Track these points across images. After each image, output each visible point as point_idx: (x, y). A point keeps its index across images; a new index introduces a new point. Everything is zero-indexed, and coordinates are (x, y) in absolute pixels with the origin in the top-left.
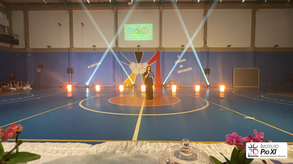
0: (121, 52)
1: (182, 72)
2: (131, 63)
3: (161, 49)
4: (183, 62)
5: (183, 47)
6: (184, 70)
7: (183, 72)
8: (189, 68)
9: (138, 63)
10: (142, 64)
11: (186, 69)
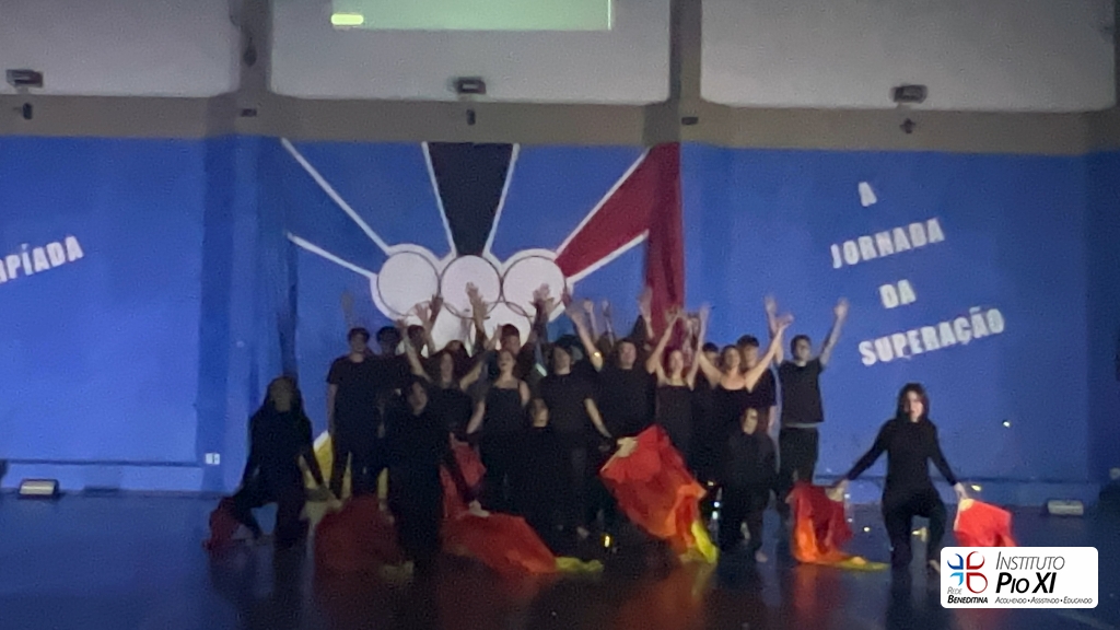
0: (295, 145)
1: (908, 349)
2: (384, 258)
3: (692, 121)
4: (917, 251)
5: (915, 106)
6: (928, 332)
7: (917, 350)
8: (977, 319)
9: (461, 253)
10: (502, 268)
11: (945, 326)
